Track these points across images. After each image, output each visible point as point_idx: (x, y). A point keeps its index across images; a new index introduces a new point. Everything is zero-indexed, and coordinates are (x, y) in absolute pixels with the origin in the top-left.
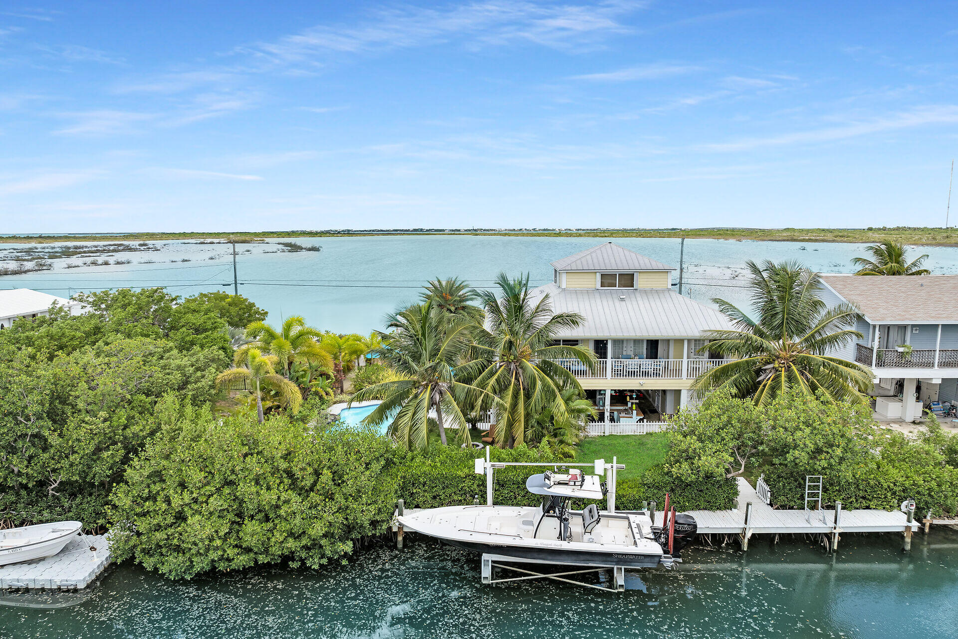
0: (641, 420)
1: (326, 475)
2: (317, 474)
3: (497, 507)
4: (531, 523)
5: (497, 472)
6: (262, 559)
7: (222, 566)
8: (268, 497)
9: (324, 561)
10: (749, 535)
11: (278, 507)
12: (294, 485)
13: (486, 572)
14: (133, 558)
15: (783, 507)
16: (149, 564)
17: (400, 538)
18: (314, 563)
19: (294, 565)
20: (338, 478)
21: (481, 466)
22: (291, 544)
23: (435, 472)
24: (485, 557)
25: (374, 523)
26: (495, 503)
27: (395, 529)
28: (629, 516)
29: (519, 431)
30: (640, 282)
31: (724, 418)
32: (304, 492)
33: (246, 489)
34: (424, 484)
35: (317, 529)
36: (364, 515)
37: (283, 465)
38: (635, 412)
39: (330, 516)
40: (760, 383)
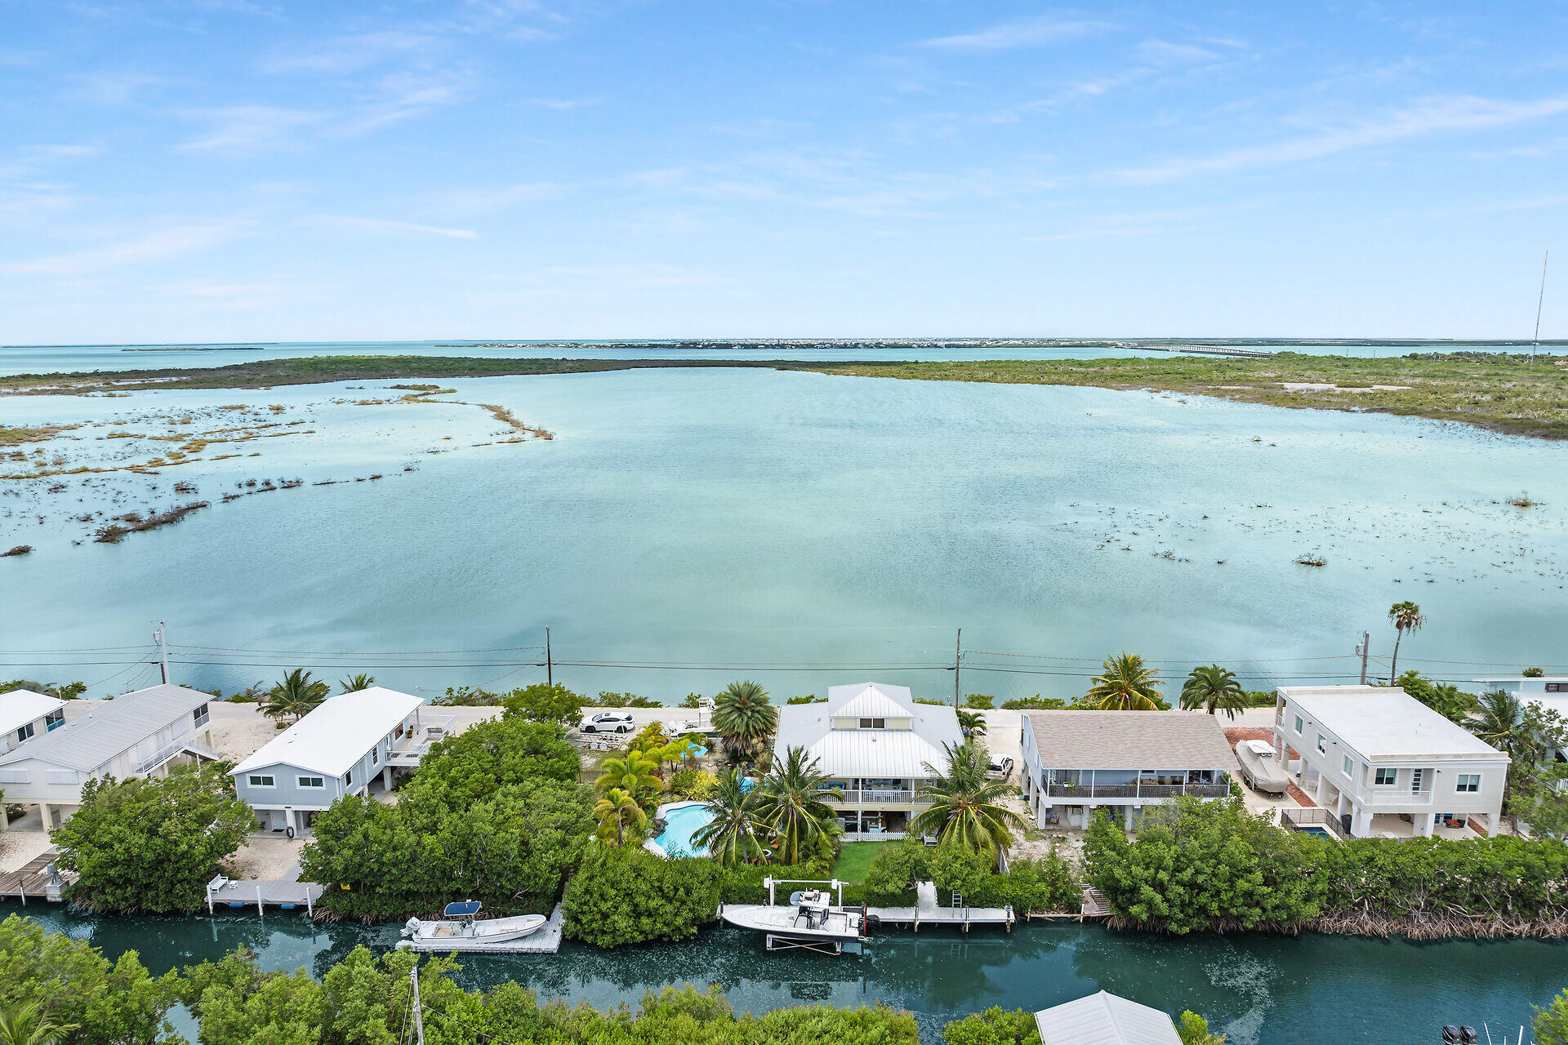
0: (883, 831)
1: (682, 891)
2: (676, 890)
3: (777, 907)
4: (793, 918)
5: (776, 886)
6: (650, 937)
7: (631, 941)
8: (652, 904)
9: (682, 937)
10: (917, 923)
11: (658, 909)
12: (664, 896)
13: (769, 944)
14: (577, 936)
15: (945, 906)
16: (589, 939)
17: (722, 923)
18: (676, 938)
19: (665, 939)
20: (688, 892)
21: (768, 883)
22: (665, 929)
23: (741, 884)
24: (768, 936)
25: (708, 916)
26: (775, 903)
27: (719, 918)
28: (847, 913)
29: (795, 854)
30: (887, 724)
31: (907, 857)
32: (670, 900)
33: (640, 899)
34: (735, 891)
35: (679, 921)
36: (704, 912)
37: (657, 884)
38: (880, 824)
39: (686, 914)
40: (949, 820)
